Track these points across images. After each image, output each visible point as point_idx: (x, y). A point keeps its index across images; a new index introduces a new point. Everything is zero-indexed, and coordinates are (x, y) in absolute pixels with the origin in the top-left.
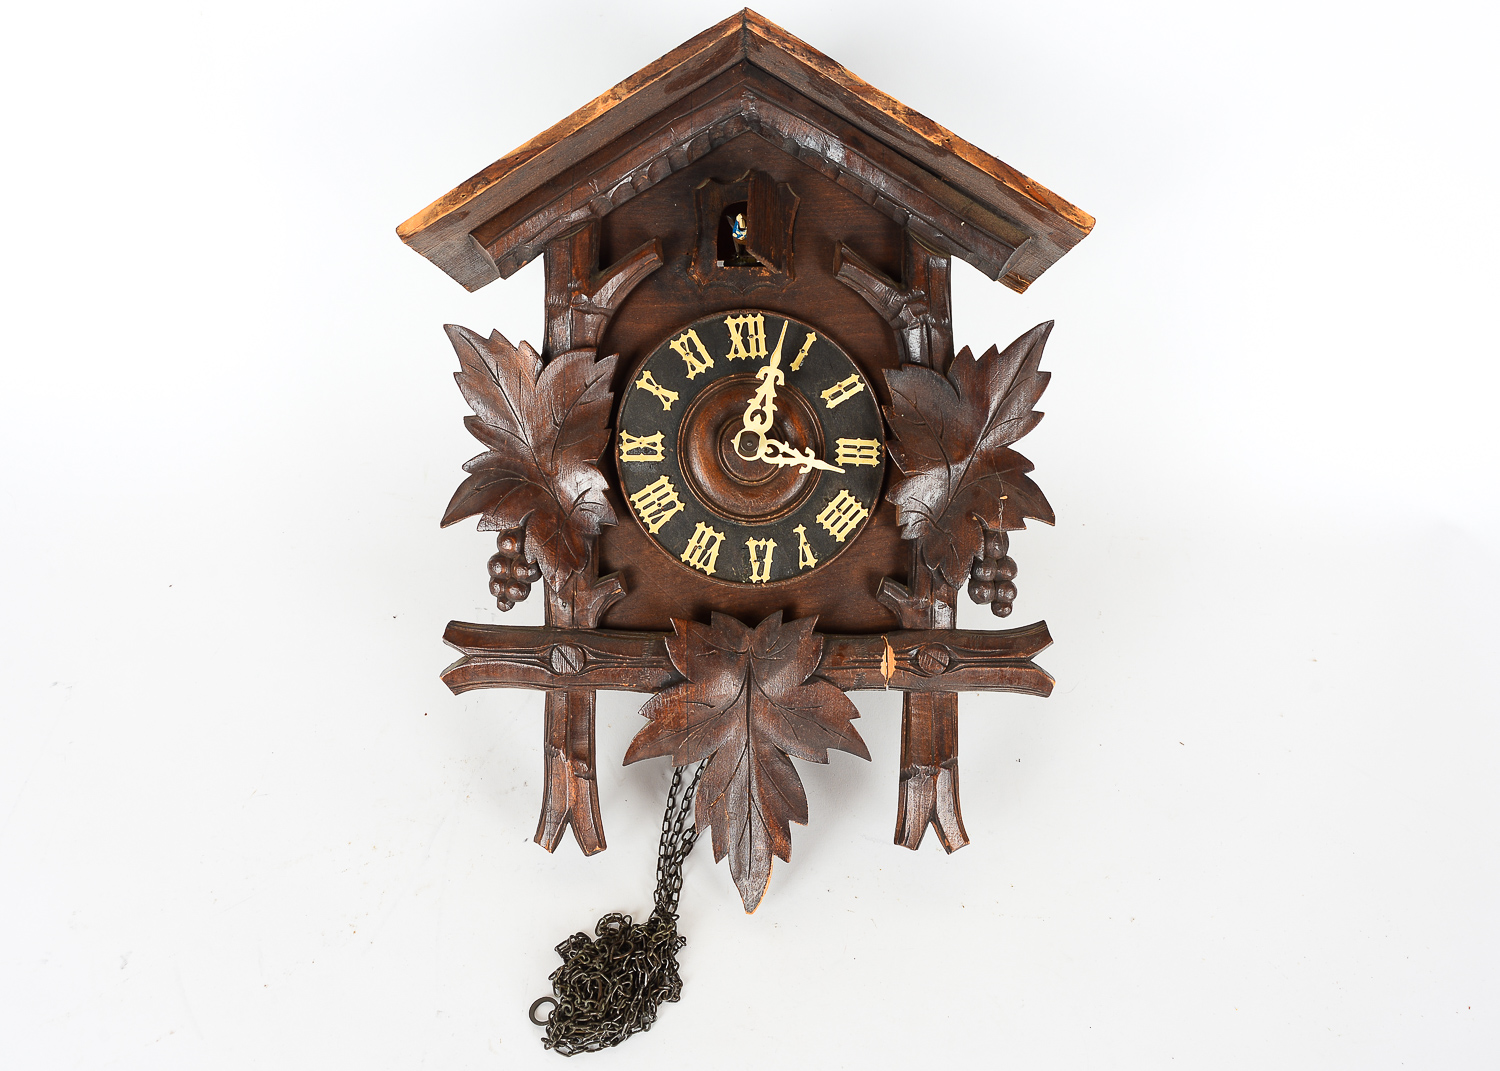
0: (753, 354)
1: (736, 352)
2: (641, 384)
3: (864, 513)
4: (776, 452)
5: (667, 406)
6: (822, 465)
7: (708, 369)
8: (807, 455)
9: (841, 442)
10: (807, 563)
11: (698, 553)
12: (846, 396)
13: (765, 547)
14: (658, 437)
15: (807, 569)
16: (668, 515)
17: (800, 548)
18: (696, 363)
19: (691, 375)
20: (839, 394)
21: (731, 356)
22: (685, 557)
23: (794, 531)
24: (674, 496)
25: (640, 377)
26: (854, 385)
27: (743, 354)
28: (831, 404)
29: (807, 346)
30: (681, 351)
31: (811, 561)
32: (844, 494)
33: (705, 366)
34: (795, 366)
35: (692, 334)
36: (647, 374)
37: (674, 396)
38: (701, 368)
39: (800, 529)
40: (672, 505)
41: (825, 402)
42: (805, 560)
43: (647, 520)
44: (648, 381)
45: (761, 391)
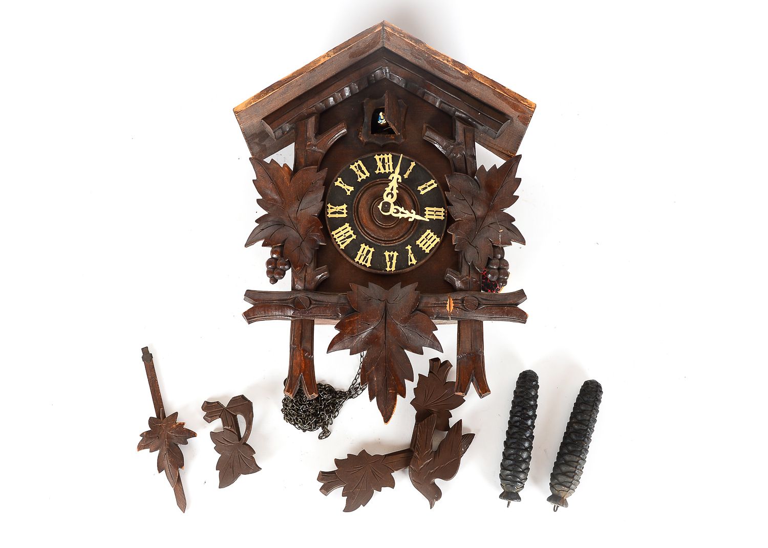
0: (387, 171)
1: (379, 170)
2: (337, 184)
3: (438, 240)
4: (398, 212)
5: (349, 193)
6: (419, 218)
7: (367, 177)
8: (412, 213)
9: (427, 209)
10: (412, 263)
11: (362, 258)
12: (429, 189)
13: (393, 255)
14: (345, 206)
15: (412, 265)
16: (349, 241)
17: (409, 256)
18: (362, 174)
19: (359, 180)
20: (426, 188)
21: (377, 172)
22: (356, 260)
23: (406, 248)
24: (351, 232)
25: (337, 180)
26: (432, 184)
27: (382, 171)
28: (422, 193)
29: (411, 168)
30: (355, 170)
31: (414, 262)
32: (429, 231)
33: (366, 176)
34: (406, 176)
35: (360, 162)
36: (340, 179)
37: (352, 189)
38: (364, 177)
39: (409, 247)
40: (351, 236)
41: (420, 191)
42: (411, 261)
43: (339, 243)
44: (340, 182)
45: (391, 184)
